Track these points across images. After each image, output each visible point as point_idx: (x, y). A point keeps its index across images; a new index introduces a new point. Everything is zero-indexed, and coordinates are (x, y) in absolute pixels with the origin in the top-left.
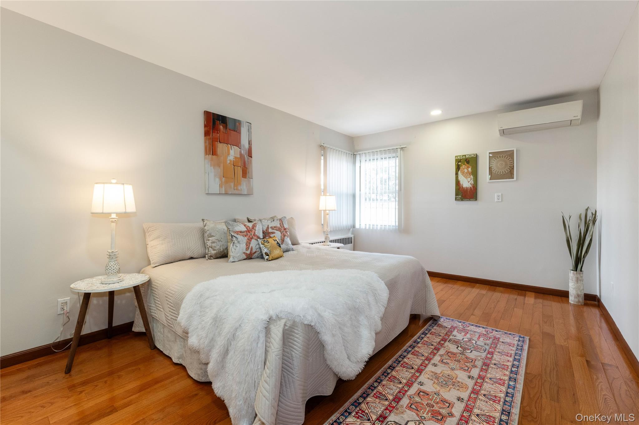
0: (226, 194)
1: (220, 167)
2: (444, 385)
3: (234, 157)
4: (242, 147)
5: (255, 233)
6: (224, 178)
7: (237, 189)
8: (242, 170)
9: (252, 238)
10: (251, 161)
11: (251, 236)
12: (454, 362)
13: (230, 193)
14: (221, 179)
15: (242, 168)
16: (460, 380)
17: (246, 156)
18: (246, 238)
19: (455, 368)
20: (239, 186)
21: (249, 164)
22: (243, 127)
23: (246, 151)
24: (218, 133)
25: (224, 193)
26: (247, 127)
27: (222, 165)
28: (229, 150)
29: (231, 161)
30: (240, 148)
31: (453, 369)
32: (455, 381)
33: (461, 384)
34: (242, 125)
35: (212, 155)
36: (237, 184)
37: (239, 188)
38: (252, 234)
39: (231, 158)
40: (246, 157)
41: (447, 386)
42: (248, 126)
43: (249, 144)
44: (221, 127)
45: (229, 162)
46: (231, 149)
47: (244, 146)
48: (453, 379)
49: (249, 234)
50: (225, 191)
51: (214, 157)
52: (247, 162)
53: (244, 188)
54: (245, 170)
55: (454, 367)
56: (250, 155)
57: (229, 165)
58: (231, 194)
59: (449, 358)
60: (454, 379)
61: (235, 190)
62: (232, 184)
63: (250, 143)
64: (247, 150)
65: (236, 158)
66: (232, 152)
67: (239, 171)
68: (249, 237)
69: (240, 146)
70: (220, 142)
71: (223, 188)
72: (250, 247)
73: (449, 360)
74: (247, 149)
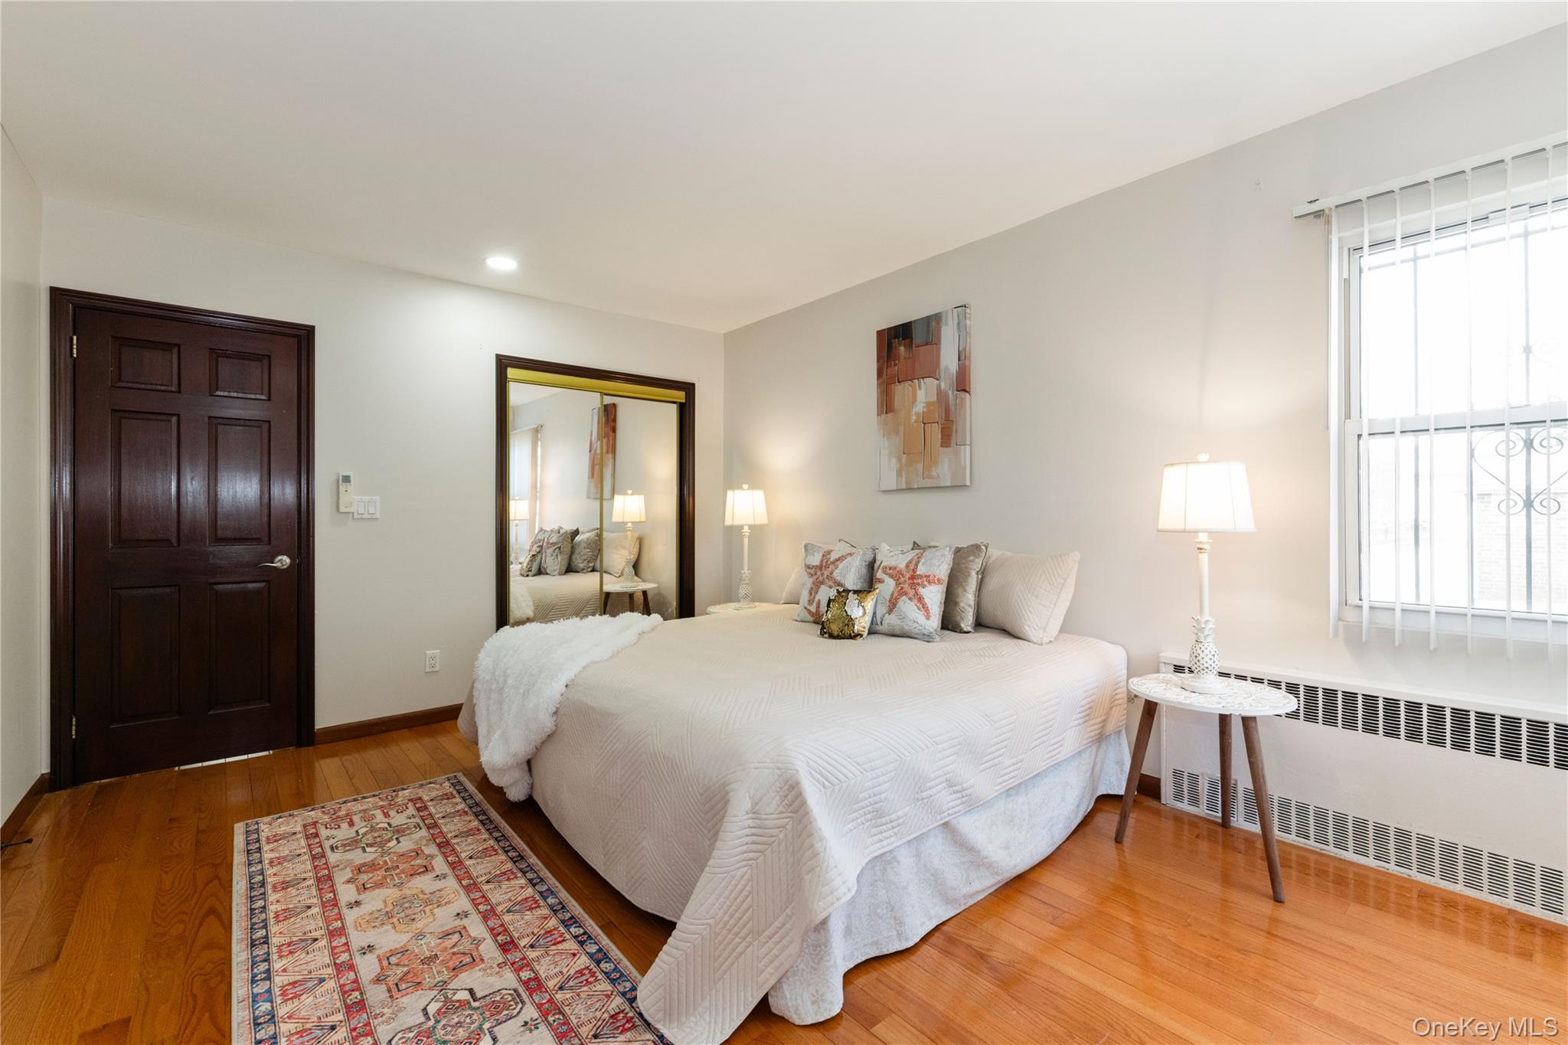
0: (909, 489)
1: (898, 433)
2: (402, 903)
3: (924, 405)
4: (942, 376)
5: (831, 573)
6: (905, 455)
7: (930, 477)
8: (940, 430)
9: (822, 583)
10: (963, 400)
11: (821, 579)
12: (435, 950)
13: (916, 486)
14: (899, 460)
15: (942, 424)
16: (385, 927)
17: (950, 393)
18: (811, 580)
19: (419, 941)
20: (934, 469)
21: (958, 410)
22: (947, 325)
23: (953, 380)
24: (895, 365)
25: (904, 487)
26: (956, 318)
27: (902, 429)
28: (916, 389)
29: (917, 414)
30: (938, 380)
31: (421, 935)
32: (391, 921)
33: (375, 924)
34: (944, 320)
35: (886, 413)
36: (932, 462)
37: (934, 474)
38: (826, 573)
39: (919, 408)
40: (951, 396)
41: (395, 904)
42: (958, 316)
43: (959, 360)
44: (902, 348)
45: (914, 418)
46: (920, 389)
47: (947, 369)
48: (399, 920)
49: (819, 573)
50: (907, 483)
51: (890, 415)
52: (952, 408)
53: (944, 472)
54: (949, 428)
55: (422, 942)
56: (962, 385)
57: (915, 424)
58: (918, 488)
59: (455, 950)
60: (396, 922)
61: (926, 480)
62: (920, 467)
63: (963, 357)
64: (953, 376)
65: (928, 404)
66: (921, 395)
67: (935, 431)
68: (817, 579)
69: (939, 374)
70: (899, 382)
71: (904, 480)
72: (816, 600)
73: (449, 946)
74: (953, 374)
